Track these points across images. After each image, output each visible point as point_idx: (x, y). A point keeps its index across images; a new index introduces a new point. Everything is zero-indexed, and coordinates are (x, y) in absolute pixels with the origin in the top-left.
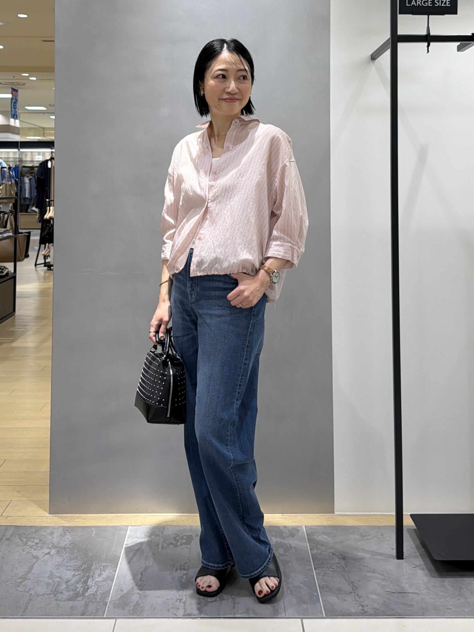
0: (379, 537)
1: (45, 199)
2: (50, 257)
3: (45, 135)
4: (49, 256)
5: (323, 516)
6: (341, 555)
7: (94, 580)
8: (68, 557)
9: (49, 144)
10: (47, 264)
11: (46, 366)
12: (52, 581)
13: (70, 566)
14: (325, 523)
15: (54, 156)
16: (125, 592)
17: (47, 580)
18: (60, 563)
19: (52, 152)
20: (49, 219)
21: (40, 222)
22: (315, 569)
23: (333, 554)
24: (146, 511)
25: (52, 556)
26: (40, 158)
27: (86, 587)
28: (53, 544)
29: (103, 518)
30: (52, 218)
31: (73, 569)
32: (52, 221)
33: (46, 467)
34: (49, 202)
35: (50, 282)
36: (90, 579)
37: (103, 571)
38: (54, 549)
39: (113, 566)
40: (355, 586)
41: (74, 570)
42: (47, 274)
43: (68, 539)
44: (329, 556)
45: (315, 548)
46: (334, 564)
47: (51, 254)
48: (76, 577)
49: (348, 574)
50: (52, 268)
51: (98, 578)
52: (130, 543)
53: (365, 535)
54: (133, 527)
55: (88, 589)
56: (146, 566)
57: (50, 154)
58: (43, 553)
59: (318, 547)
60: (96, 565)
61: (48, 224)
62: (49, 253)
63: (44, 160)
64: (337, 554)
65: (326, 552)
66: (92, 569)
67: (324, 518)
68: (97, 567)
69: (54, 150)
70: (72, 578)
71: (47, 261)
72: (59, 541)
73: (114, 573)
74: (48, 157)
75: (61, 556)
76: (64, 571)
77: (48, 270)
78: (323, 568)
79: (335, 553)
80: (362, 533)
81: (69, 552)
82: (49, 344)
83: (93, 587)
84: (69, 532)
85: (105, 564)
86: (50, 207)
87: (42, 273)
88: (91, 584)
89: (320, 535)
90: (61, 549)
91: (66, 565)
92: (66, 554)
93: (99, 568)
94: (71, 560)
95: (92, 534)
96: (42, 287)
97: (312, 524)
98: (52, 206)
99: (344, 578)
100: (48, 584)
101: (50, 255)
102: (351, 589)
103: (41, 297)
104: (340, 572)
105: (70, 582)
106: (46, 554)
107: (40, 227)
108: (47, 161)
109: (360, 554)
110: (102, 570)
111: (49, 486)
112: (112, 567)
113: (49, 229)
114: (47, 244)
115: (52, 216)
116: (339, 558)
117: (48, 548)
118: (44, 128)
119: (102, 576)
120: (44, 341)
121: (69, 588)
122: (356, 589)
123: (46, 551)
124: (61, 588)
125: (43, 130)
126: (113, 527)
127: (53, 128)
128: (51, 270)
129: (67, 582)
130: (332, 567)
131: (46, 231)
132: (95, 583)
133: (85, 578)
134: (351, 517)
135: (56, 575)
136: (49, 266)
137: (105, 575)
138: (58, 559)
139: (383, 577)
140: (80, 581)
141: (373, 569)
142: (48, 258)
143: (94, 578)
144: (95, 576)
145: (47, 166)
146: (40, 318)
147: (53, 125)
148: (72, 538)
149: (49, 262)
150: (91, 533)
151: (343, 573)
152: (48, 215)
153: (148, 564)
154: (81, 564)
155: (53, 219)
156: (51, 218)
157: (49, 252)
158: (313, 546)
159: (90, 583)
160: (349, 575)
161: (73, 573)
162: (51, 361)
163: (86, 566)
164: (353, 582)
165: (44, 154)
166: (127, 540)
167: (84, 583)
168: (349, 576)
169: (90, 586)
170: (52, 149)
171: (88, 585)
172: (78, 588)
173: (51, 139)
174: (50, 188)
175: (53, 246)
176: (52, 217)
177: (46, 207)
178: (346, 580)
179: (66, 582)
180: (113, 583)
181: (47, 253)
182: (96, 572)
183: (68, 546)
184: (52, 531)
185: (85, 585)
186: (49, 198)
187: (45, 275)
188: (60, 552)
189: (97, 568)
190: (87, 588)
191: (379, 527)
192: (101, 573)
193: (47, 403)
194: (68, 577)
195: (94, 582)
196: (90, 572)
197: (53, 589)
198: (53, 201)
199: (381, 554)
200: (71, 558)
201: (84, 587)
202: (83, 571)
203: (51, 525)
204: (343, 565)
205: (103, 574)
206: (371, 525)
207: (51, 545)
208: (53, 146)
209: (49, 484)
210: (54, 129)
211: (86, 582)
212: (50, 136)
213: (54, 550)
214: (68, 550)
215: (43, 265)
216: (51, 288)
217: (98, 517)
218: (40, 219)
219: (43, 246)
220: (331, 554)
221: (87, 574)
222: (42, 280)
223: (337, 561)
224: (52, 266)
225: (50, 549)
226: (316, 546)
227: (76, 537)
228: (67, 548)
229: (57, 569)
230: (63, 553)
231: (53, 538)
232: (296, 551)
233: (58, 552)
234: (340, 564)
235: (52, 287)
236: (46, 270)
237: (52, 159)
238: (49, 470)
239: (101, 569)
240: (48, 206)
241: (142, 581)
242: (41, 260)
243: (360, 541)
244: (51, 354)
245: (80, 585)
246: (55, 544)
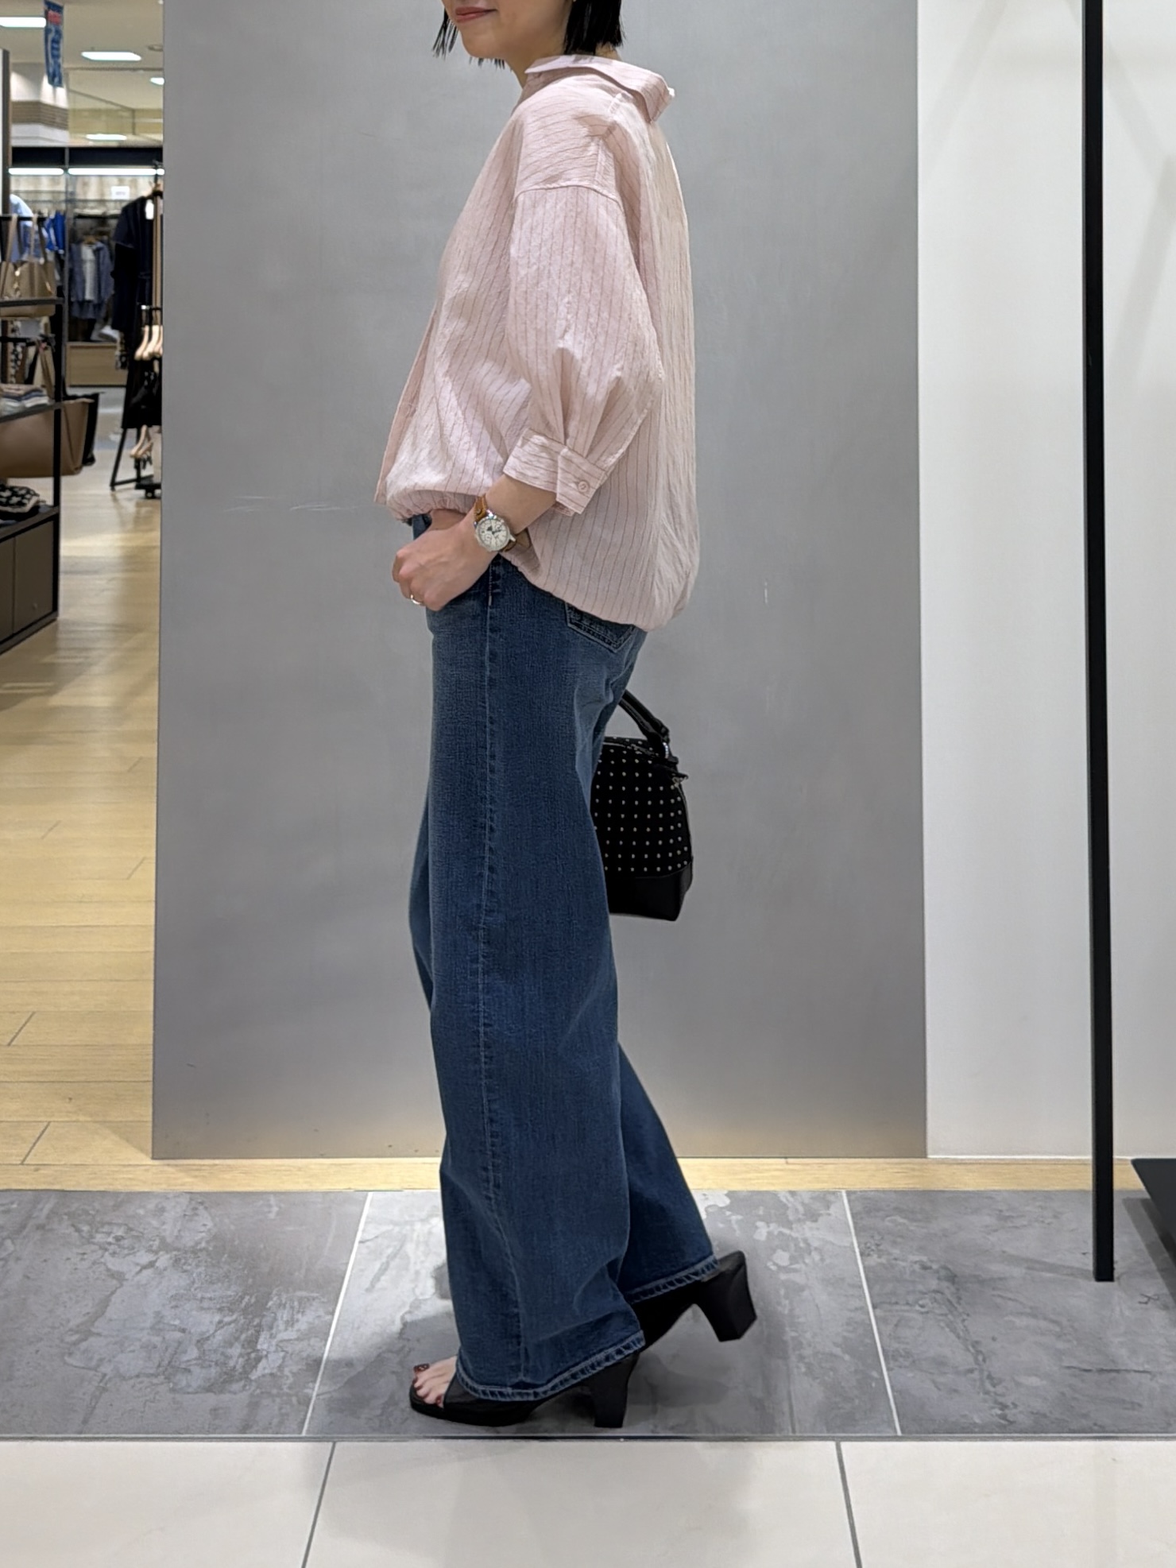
0: (1049, 1220)
1: (138, 303)
2: (151, 463)
3: (137, 130)
4: (149, 459)
5: (896, 1164)
6: (945, 1268)
7: (275, 1337)
8: (203, 1276)
9: (149, 155)
10: (144, 482)
11: (141, 758)
12: (159, 1339)
13: (211, 1299)
14: (902, 1184)
15: (161, 188)
16: (361, 1369)
17: (145, 1337)
18: (182, 1291)
19: (156, 177)
20: (149, 359)
21: (123, 366)
22: (874, 1307)
23: (925, 1268)
24: (416, 1151)
25: (160, 1273)
26: (124, 193)
27: (253, 1355)
28: (163, 1240)
29: (300, 1169)
30: (158, 356)
31: (218, 1306)
32: (156, 364)
33: (143, 1033)
34: (149, 312)
35: (151, 530)
36: (264, 1336)
37: (298, 1312)
38: (167, 1252)
39: (325, 1300)
40: (981, 1352)
41: (220, 1310)
42: (144, 510)
43: (205, 1225)
44: (913, 1272)
45: (873, 1250)
46: (925, 1293)
47: (156, 454)
48: (225, 1327)
49: (964, 1320)
50: (158, 492)
51: (286, 1330)
52: (372, 1236)
53: (1009, 1217)
54: (380, 1195)
55: (258, 1360)
56: (416, 1299)
57: (150, 183)
58: (137, 1264)
59: (881, 1247)
60: (279, 1295)
61: (146, 374)
62: (148, 453)
63: (134, 198)
64: (935, 1266)
65: (903, 1260)
66: (268, 1306)
67: (896, 1170)
68: (284, 1302)
69: (161, 172)
70: (216, 1331)
71: (144, 473)
72: (179, 1231)
73: (329, 1317)
74: (146, 191)
75: (185, 1271)
76: (194, 1313)
77: (147, 497)
78: (897, 1303)
79: (929, 1264)
80: (1001, 1211)
81: (206, 1262)
82: (151, 698)
83: (271, 1357)
84: (206, 1208)
85: (304, 1294)
86: (150, 325)
87: (131, 508)
88: (265, 1346)
89: (887, 1216)
90: (186, 1252)
91: (199, 1296)
92: (197, 1266)
93: (287, 1305)
94: (212, 1283)
95: (269, 1212)
96: (130, 544)
97: (865, 1187)
98: (156, 324)
99: (954, 1330)
100: (149, 1348)
101: (153, 458)
102: (971, 1359)
103: (127, 571)
104: (942, 1315)
105: (209, 1342)
106: (144, 1267)
107: (124, 382)
108: (142, 201)
109: (997, 1268)
110: (296, 1310)
111: (151, 1083)
112: (323, 1302)
113: (150, 387)
114: (144, 428)
115: (156, 350)
116: (939, 1279)
117: (150, 1250)
118: (133, 111)
119: (296, 1327)
120: (135, 692)
121: (207, 1357)
122: (984, 1360)
123: (144, 1258)
124: (185, 1359)
125: (131, 117)
126: (326, 1193)
127: (159, 110)
128: (154, 497)
129: (201, 1342)
130: (921, 1302)
131: (142, 392)
132: (277, 1345)
133: (250, 1332)
134: (969, 1167)
135: (172, 1322)
136: (149, 487)
137: (304, 1322)
138: (176, 1281)
139: (1058, 1329)
140: (237, 1339)
141: (1031, 1308)
142: (148, 465)
143: (274, 1331)
144: (278, 1326)
145: (143, 213)
146: (125, 629)
147: (157, 103)
148: (215, 1225)
149: (150, 477)
150: (266, 1209)
151: (950, 1316)
152: (145, 349)
153: (422, 1294)
154: (240, 1294)
155: (160, 360)
156: (154, 357)
157: (150, 449)
158: (868, 1245)
159: (263, 1344)
160: (966, 1323)
161: (217, 1318)
162: (155, 745)
163: (253, 1300)
164: (977, 1342)
165: (134, 181)
166: (364, 1231)
167: (246, 1346)
168: (965, 1326)
169: (265, 1353)
170: (156, 168)
171: (258, 1350)
172: (231, 1357)
173: (155, 140)
174: (151, 275)
175: (160, 432)
176: (158, 353)
177: (141, 325)
178: (959, 1337)
179: (198, 1341)
180: (325, 1345)
181: (144, 453)
182: (279, 1315)
183: (203, 1245)
184: (160, 1206)
185: (249, 1350)
186: (149, 303)
187: (138, 513)
188: (183, 1261)
189: (281, 1305)
190: (255, 1359)
191: (1048, 1196)
192: (292, 1318)
193: (144, 859)
194: (204, 1329)
195: (274, 1342)
196: (264, 1316)
197: (163, 1360)
198: (161, 309)
199: (1052, 1268)
200: (211, 1276)
201: (249, 1354)
202: (245, 1312)
203: (155, 1189)
204: (949, 1297)
205: (298, 1321)
206: (1025, 1188)
207: (157, 1243)
208: (160, 159)
209: (151, 1079)
210: (163, 113)
211: (252, 1342)
212: (154, 133)
213: (168, 1256)
214: (203, 1256)
215: (133, 485)
216: (154, 547)
217: (283, 1168)
218: (124, 359)
219: (132, 432)
220: (917, 1267)
221: (256, 1321)
222: (130, 526)
223: (933, 1284)
224: (158, 486)
225: (156, 1252)
226: (878, 1245)
227: (227, 1221)
228: (201, 1250)
229: (172, 1307)
230: (190, 1265)
231: (164, 1223)
232: (822, 1260)
233: (177, 1261)
234: (942, 1293)
235: (159, 544)
236: (142, 498)
237: (156, 195)
238: (150, 1041)
239: (292, 1308)
240: (146, 324)
241: (404, 1339)
242: (127, 472)
243: (996, 1231)
244: (156, 727)
245: (236, 1351)
246: (169, 1240)
